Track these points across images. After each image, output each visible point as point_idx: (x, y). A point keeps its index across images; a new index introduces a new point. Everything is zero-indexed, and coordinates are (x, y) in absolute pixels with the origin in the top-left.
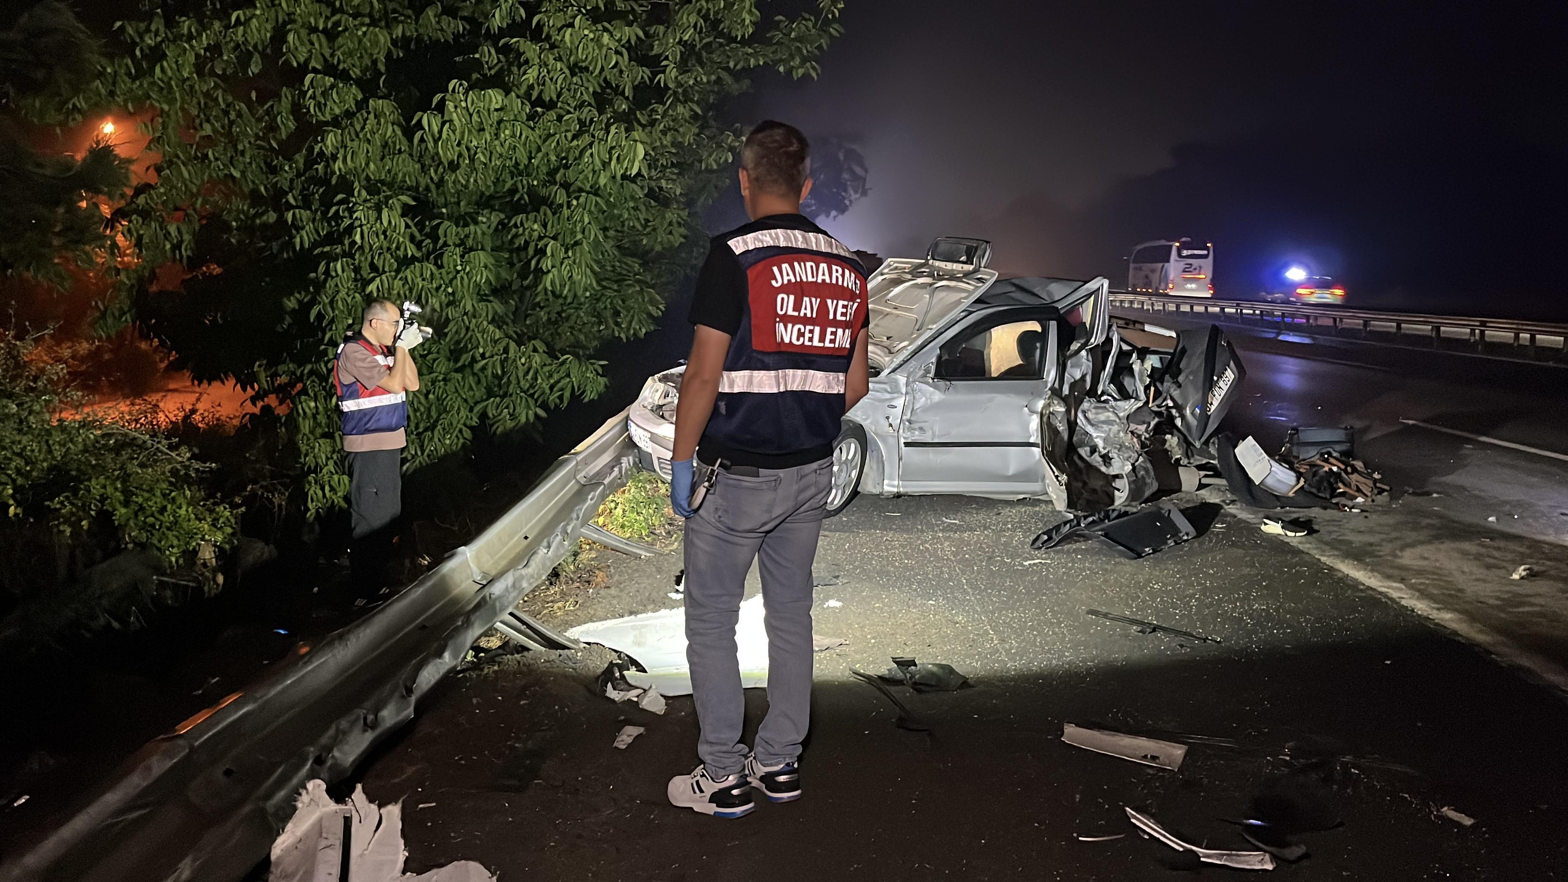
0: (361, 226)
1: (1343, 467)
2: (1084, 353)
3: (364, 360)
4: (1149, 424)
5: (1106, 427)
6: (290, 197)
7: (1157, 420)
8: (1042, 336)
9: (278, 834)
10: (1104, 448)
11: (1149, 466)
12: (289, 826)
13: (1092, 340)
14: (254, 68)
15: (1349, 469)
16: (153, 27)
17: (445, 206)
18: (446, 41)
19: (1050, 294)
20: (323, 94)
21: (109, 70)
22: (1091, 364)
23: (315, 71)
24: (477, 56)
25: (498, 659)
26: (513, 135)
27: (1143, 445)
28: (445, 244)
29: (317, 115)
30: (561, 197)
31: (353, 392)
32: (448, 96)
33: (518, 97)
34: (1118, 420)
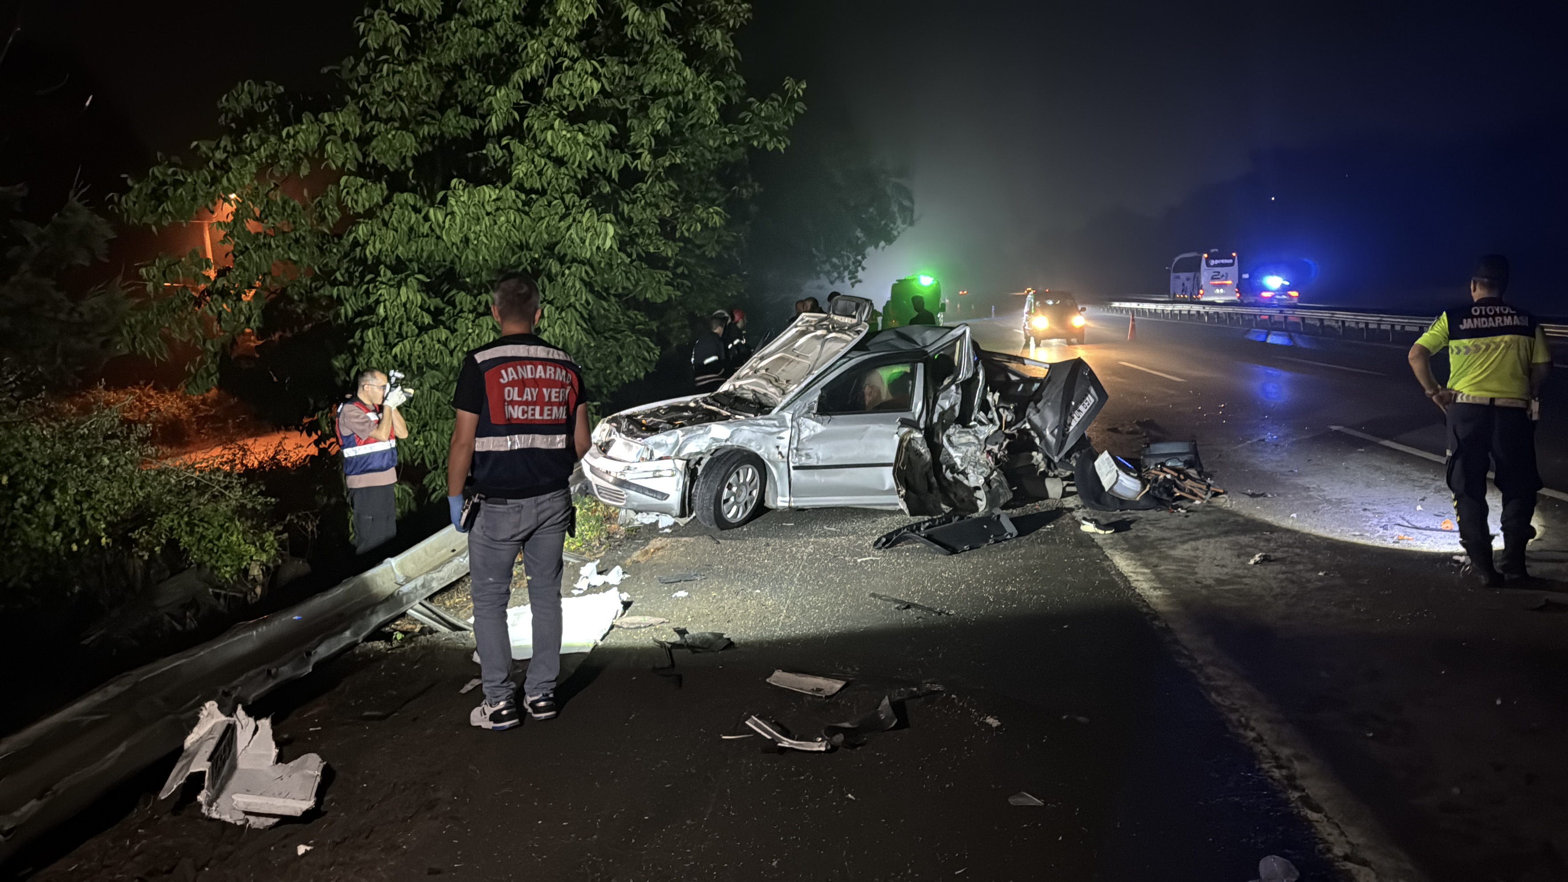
0: (385, 301)
1: (1176, 475)
2: (953, 387)
3: (358, 417)
4: (1001, 445)
5: (964, 449)
6: (338, 274)
7: (1008, 441)
8: (912, 375)
9: (188, 734)
10: (962, 465)
11: (1003, 479)
12: (196, 729)
13: (960, 377)
14: (304, 171)
15: (1182, 477)
16: (222, 144)
17: (469, 275)
18: (465, 137)
19: (924, 340)
20: (356, 191)
21: (189, 180)
22: (960, 396)
23: (350, 173)
24: (484, 152)
25: (414, 639)
26: (508, 221)
27: (997, 461)
28: (461, 311)
29: (354, 208)
30: (555, 267)
31: (352, 441)
32: (450, 192)
33: (511, 188)
34: (976, 442)
